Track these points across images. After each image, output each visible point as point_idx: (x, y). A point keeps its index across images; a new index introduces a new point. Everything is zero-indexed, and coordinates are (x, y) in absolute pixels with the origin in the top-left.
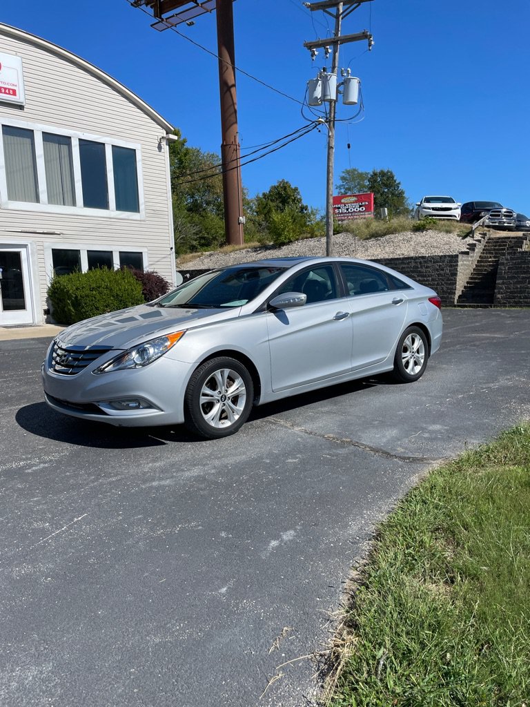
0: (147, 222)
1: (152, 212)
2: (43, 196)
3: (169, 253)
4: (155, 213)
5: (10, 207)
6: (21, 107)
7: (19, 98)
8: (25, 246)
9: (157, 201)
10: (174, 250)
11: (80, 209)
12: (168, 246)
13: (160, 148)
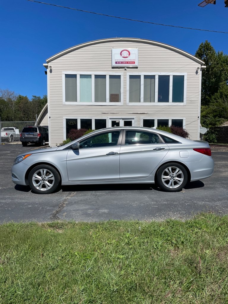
0: (187, 106)
1: (190, 101)
2: (142, 100)
3: (197, 119)
4: (191, 102)
5: (129, 105)
6: (137, 68)
7: (136, 64)
8: (133, 119)
9: (192, 96)
10: (200, 117)
11: (156, 103)
12: (197, 116)
13: (197, 73)
